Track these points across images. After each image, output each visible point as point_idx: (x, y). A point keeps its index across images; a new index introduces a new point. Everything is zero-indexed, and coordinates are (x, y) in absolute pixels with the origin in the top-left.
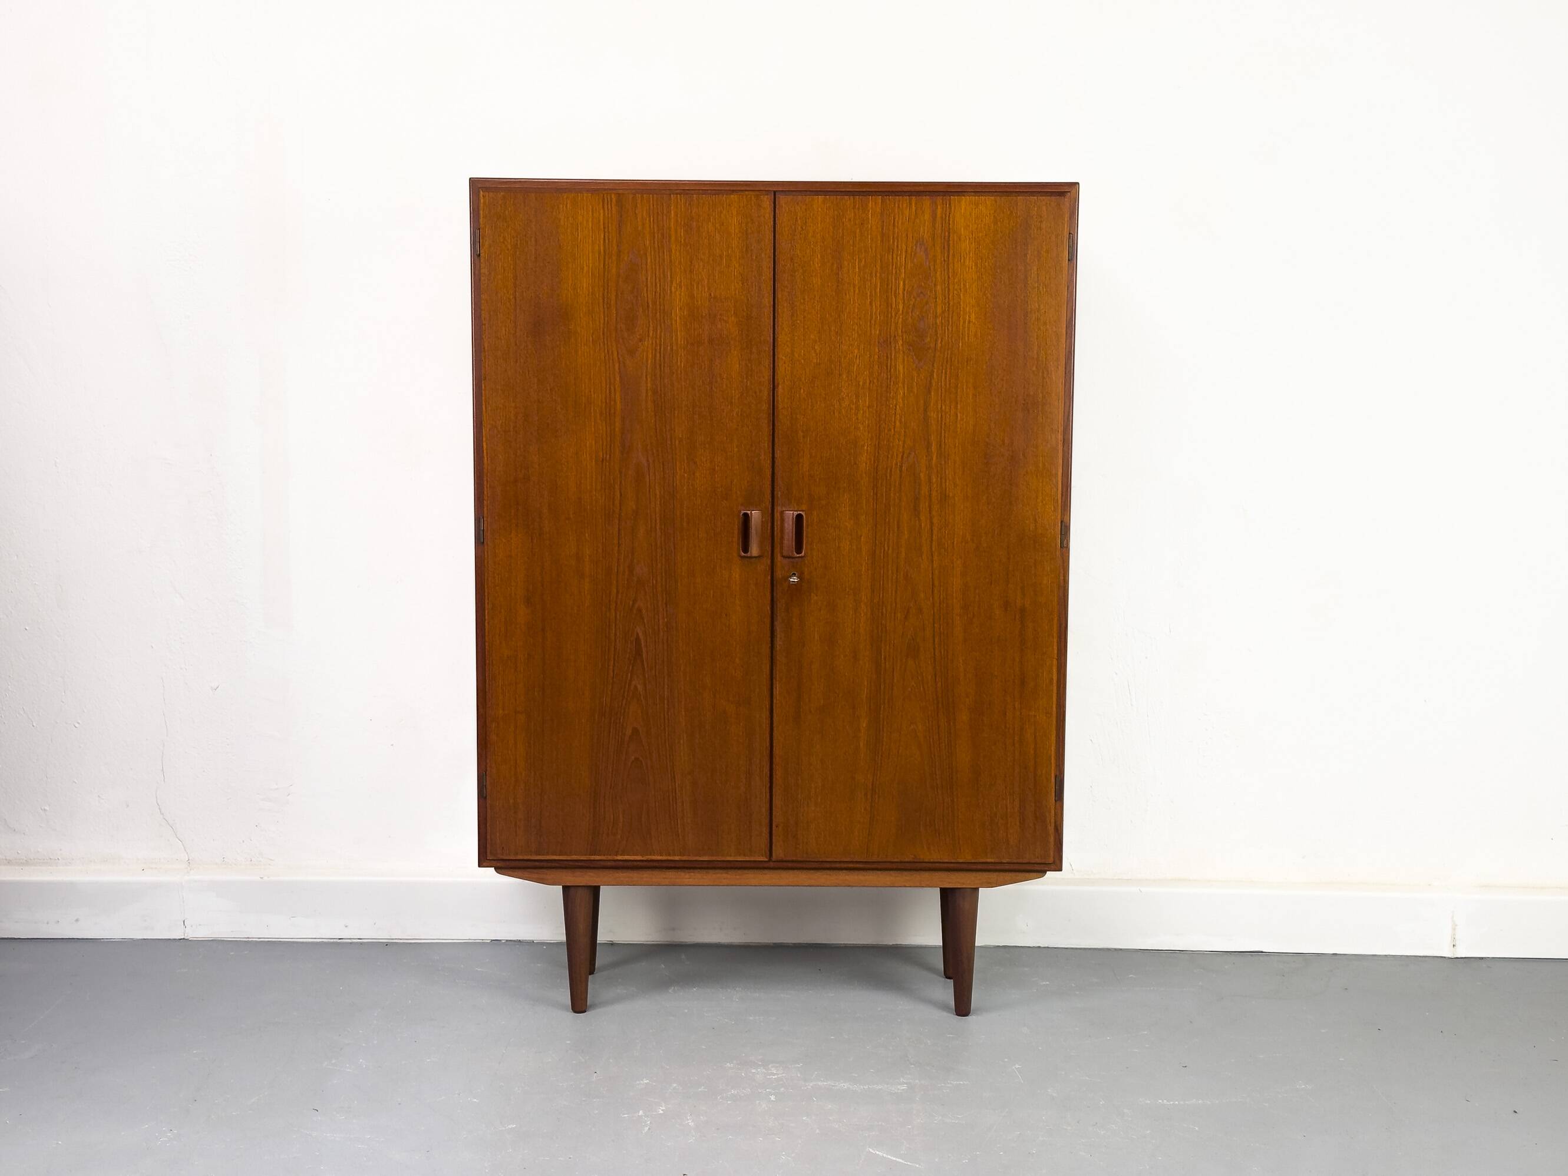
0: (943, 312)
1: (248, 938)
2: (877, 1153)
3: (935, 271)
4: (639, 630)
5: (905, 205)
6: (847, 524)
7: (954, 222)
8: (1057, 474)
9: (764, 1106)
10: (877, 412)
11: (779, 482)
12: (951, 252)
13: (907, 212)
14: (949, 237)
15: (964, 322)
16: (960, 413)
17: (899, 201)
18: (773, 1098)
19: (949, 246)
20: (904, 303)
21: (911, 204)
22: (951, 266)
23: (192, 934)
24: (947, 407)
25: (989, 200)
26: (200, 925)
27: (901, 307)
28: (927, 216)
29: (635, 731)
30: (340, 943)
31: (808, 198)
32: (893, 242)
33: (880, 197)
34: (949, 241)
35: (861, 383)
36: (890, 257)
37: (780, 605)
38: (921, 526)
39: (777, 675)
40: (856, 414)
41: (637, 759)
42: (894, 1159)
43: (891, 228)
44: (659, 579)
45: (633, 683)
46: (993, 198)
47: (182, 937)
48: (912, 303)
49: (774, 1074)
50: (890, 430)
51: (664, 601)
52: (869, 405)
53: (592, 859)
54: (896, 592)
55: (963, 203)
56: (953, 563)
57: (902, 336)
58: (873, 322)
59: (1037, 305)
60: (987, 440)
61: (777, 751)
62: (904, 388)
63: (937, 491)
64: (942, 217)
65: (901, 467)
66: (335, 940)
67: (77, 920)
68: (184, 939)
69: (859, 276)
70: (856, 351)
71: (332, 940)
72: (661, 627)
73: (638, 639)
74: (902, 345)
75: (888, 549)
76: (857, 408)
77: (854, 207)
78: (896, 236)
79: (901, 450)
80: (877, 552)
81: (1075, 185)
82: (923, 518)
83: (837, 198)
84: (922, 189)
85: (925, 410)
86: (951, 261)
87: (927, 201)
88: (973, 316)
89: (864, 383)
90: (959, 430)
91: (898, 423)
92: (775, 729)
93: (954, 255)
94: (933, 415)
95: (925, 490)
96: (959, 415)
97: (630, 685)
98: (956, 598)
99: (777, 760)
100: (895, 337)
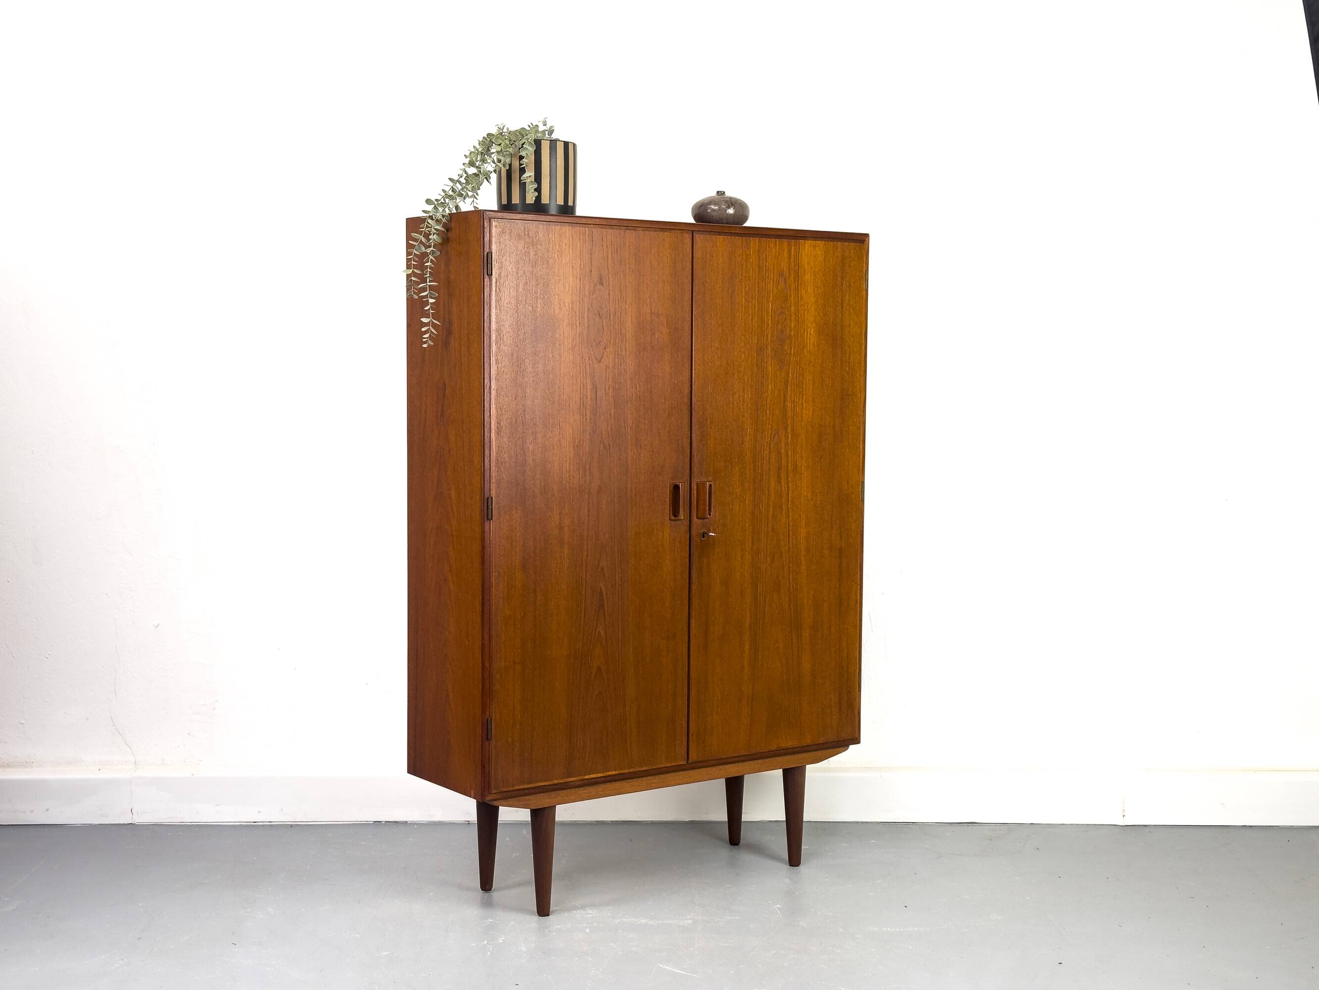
0: (795, 326)
1: (182, 822)
2: (666, 967)
3: (790, 296)
4: (602, 585)
5: (772, 245)
6: (737, 490)
7: (801, 260)
8: (859, 447)
9: (581, 936)
10: (755, 402)
11: (696, 460)
12: (800, 282)
13: (774, 250)
14: (798, 271)
15: (807, 334)
16: (805, 402)
17: (769, 242)
18: (588, 930)
19: (798, 276)
20: (772, 319)
21: (776, 244)
22: (800, 292)
23: (138, 819)
24: (798, 399)
25: (820, 243)
26: (144, 812)
27: (770, 322)
28: (786, 254)
29: (599, 669)
30: (255, 825)
31: (714, 237)
32: (766, 273)
33: (758, 238)
34: (798, 273)
35: (746, 380)
36: (764, 284)
37: (695, 557)
38: (781, 489)
39: (693, 613)
40: (743, 405)
41: (600, 692)
42: (678, 971)
43: (764, 262)
44: (616, 543)
45: (598, 629)
46: (823, 242)
47: (130, 822)
48: (776, 319)
49: (590, 914)
50: (763, 416)
51: (620, 560)
52: (751, 397)
53: (568, 781)
54: (767, 541)
55: (806, 245)
56: (800, 517)
57: (771, 344)
58: (753, 334)
59: (848, 322)
60: (820, 422)
61: (692, 674)
62: (772, 384)
63: (791, 462)
64: (794, 255)
65: (770, 444)
66: (250, 823)
67: (47, 810)
68: (131, 824)
69: (745, 298)
70: (743, 356)
71: (248, 824)
72: (617, 581)
73: (601, 592)
74: (771, 351)
75: (762, 509)
76: (744, 401)
77: (742, 245)
78: (767, 269)
79: (770, 432)
80: (756, 512)
81: (867, 235)
82: (783, 484)
83: (731, 238)
84: (780, 233)
85: (784, 401)
86: (800, 288)
87: (785, 242)
88: (812, 330)
89: (748, 381)
90: (804, 415)
91: (768, 412)
92: (691, 657)
93: (801, 284)
94: (789, 404)
95: (784, 462)
96: (804, 404)
97: (595, 630)
98: (803, 544)
99: (692, 681)
100: (767, 345)
